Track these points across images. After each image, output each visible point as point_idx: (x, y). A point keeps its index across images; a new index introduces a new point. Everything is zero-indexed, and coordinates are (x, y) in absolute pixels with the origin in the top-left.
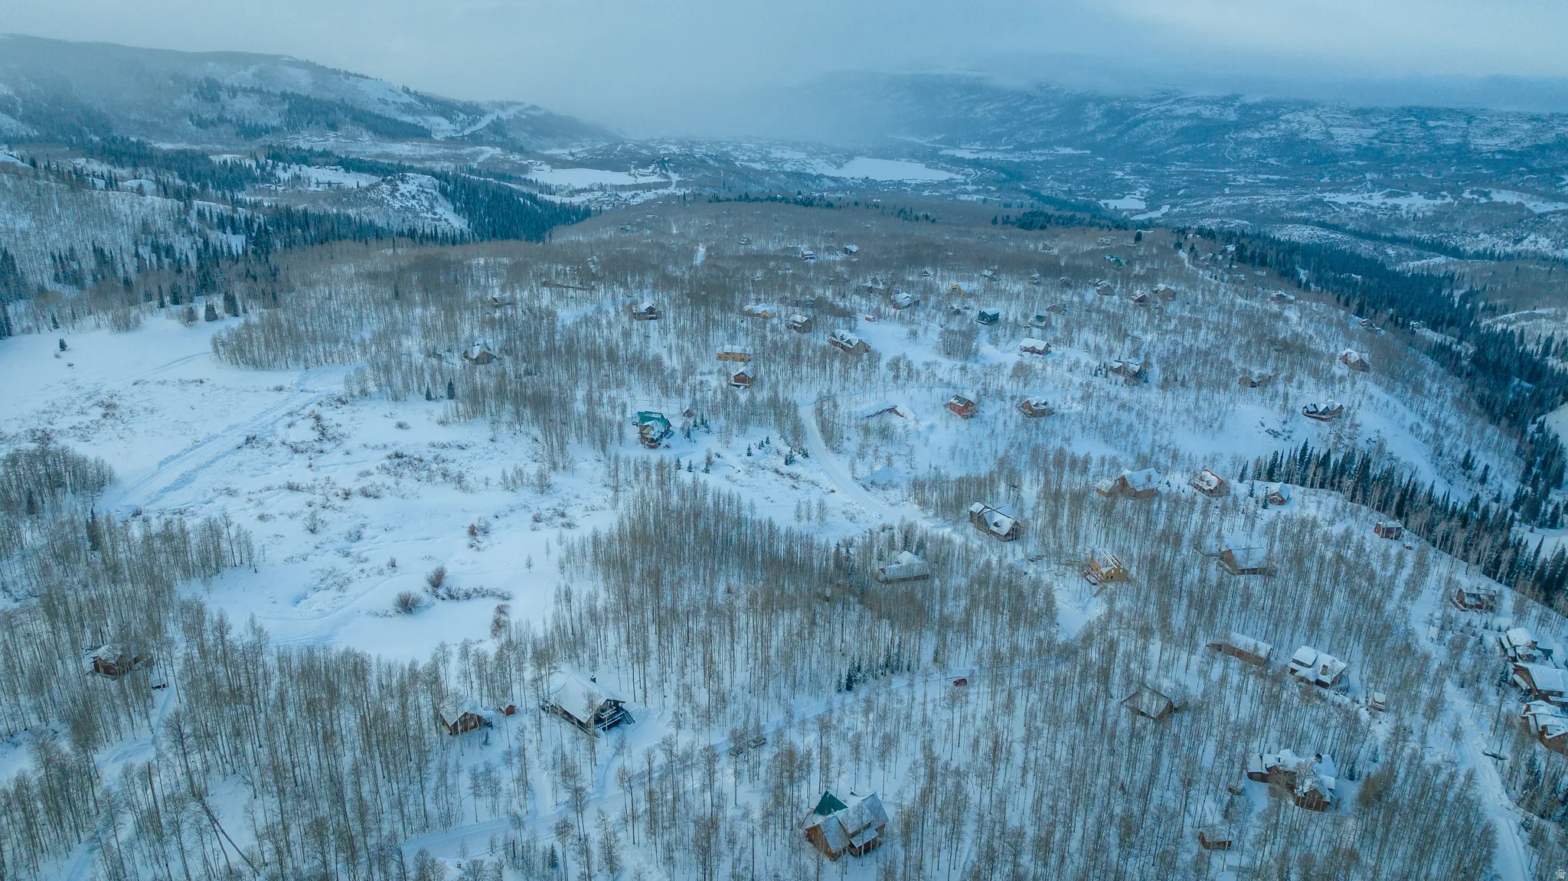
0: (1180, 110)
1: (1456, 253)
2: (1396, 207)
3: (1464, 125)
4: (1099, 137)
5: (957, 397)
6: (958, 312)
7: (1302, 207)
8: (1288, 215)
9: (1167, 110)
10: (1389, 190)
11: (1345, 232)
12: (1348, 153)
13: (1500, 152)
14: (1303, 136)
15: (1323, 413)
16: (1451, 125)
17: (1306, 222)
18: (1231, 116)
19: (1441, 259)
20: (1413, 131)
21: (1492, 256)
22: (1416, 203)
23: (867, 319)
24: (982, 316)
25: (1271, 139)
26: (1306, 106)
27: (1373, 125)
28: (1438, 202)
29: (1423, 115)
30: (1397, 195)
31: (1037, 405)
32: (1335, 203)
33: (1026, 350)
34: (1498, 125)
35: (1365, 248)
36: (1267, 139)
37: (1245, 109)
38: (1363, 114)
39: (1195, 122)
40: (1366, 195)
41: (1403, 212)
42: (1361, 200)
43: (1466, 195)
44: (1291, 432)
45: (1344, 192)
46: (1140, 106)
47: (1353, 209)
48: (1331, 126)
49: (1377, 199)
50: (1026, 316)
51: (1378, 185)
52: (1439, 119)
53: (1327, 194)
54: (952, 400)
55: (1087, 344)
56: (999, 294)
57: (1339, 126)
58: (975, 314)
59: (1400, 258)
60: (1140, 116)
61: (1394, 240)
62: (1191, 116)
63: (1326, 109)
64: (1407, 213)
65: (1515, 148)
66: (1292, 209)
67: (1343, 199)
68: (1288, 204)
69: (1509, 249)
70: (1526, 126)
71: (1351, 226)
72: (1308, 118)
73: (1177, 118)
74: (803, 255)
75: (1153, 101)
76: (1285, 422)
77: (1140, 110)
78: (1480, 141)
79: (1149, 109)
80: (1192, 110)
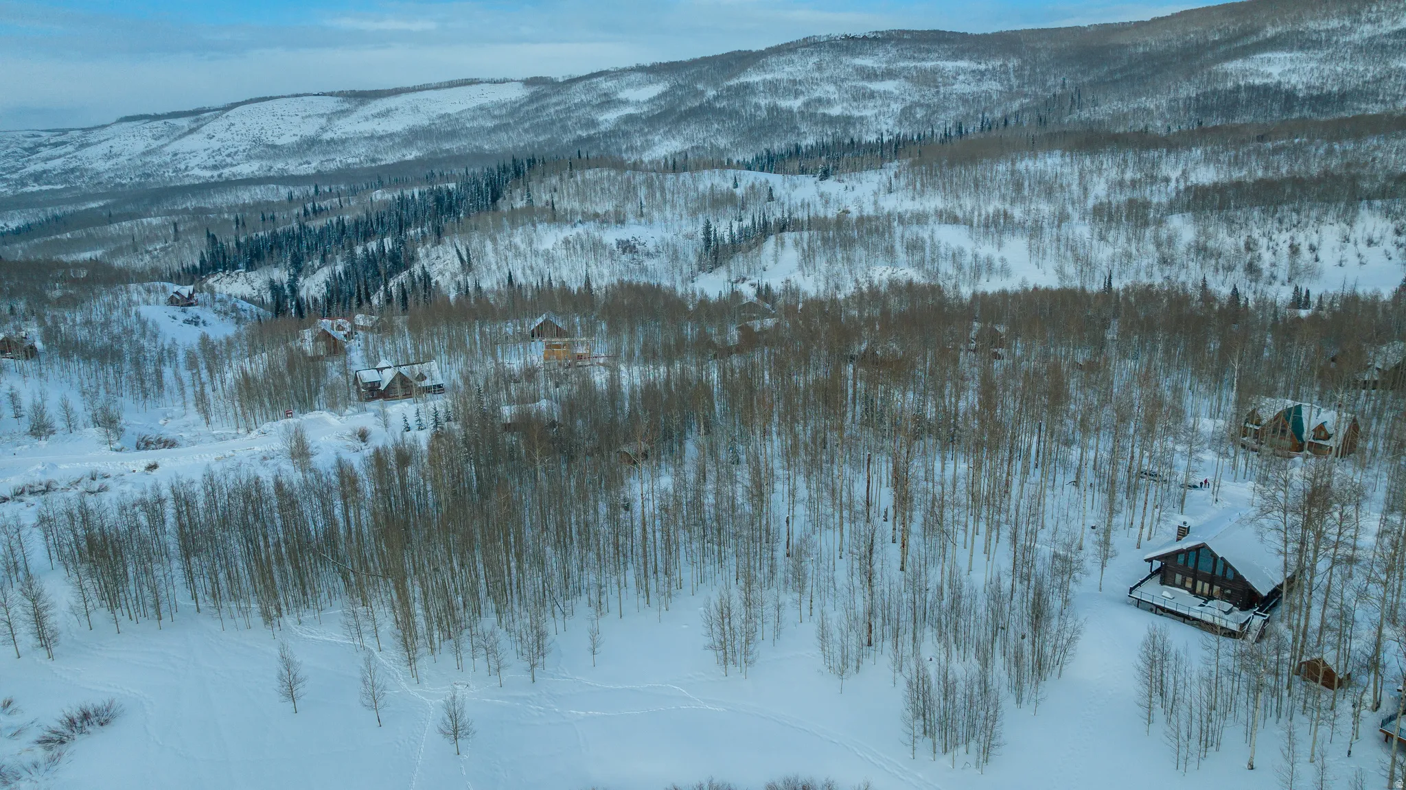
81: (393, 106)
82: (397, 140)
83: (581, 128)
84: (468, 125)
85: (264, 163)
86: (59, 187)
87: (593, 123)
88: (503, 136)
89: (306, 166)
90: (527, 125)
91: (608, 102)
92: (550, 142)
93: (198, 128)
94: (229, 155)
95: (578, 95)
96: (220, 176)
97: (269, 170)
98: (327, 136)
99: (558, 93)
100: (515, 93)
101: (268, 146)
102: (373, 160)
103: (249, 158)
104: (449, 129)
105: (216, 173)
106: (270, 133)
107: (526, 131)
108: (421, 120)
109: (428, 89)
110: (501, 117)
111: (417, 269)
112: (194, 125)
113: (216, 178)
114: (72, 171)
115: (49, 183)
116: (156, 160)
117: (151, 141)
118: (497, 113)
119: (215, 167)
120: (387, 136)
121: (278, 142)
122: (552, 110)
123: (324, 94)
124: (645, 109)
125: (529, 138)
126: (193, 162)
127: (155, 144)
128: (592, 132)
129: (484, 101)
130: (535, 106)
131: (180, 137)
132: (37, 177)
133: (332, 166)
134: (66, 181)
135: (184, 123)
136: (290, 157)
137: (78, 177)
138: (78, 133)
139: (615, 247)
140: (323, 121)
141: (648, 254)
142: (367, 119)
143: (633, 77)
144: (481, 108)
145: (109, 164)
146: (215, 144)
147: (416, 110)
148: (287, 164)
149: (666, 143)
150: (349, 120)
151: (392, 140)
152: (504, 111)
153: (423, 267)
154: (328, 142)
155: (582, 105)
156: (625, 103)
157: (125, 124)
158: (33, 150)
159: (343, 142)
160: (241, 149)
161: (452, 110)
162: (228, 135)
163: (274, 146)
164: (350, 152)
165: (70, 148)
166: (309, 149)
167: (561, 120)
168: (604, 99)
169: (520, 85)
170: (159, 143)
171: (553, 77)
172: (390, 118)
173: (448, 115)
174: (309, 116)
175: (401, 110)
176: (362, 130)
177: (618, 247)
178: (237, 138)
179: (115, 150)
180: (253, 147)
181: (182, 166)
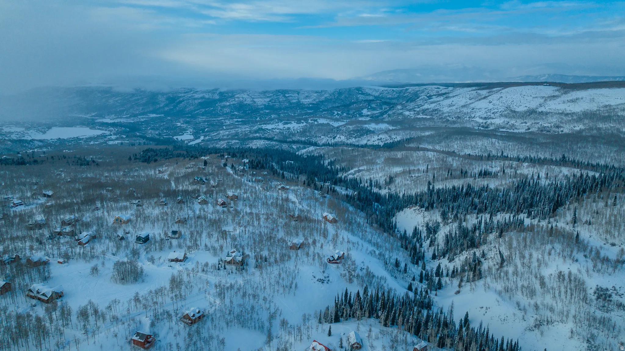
0: (196, 96)
1: (315, 144)
2: (289, 128)
3: (297, 95)
4: (166, 109)
5: (138, 334)
6: (122, 239)
7: (256, 132)
8: (251, 136)
9: (192, 96)
10: (283, 122)
11: (276, 141)
12: (262, 108)
13: (310, 104)
14: (246, 103)
15: (337, 259)
16: (293, 95)
17: (260, 138)
18: (217, 97)
19: (312, 148)
20: (282, 98)
21: (329, 145)
22: (294, 126)
23: (59, 262)
24: (139, 239)
25: (233, 104)
26: (243, 91)
27: (268, 97)
28: (301, 125)
29: (284, 92)
30: (287, 123)
31: (194, 316)
32: (267, 129)
33: (172, 260)
34: (307, 94)
35: (285, 146)
36: (232, 105)
37: (221, 94)
38: (264, 93)
39: (203, 100)
40: (277, 124)
41: (292, 130)
42: (276, 127)
43: (310, 121)
44: (328, 277)
45: (269, 124)
46: (180, 95)
47: (274, 130)
48: (254, 98)
49: (281, 126)
50: (166, 234)
51: (280, 120)
52: (289, 94)
53: (262, 125)
54: (135, 338)
55: (206, 246)
56: (146, 219)
57: (256, 98)
58: (134, 238)
59: (298, 149)
60: (181, 99)
61: (294, 142)
62: (202, 98)
63: (251, 92)
64: (294, 130)
65: (314, 102)
66: (252, 133)
67: (269, 127)
68: (250, 131)
69: (333, 141)
70: (315, 95)
71: (276, 138)
72: (245, 96)
73: (195, 99)
74: (14, 204)
75: (185, 93)
76: (324, 272)
77: (181, 97)
78: (303, 101)
79: (184, 96)
80: (201, 95)
81: (580, 97)
82: (575, 117)
84: (619, 114)
86: (429, 117)
89: (524, 124)
93: (488, 96)
94: (493, 113)
96: (486, 123)
97: (507, 124)
98: (540, 110)
101: (512, 111)
102: (558, 128)
103: (501, 115)
105: (485, 121)
106: (515, 104)
108: (593, 107)
111: (480, 251)
113: (484, 124)
114: (436, 110)
115: (426, 115)
116: (465, 110)
117: (468, 100)
119: (485, 118)
120: (570, 114)
121: (517, 110)
126: (478, 114)
127: (468, 102)
131: (480, 100)
132: (424, 112)
134: (431, 115)
135: (484, 93)
136: (519, 118)
137: (436, 114)
139: (592, 292)
140: (542, 101)
141: (619, 306)
142: (564, 102)
145: (449, 109)
146: (491, 106)
147: (592, 100)
148: (516, 122)
150: (555, 102)
151: (572, 116)
153: (484, 250)
154: (539, 113)
158: (430, 97)
159: (547, 114)
160: (500, 110)
161: (613, 102)
162: (498, 102)
163: (515, 112)
164: (548, 120)
165: (442, 98)
166: (529, 115)
170: (471, 101)
172: (576, 104)
173: (610, 106)
174: (537, 97)
175: (584, 99)
176: (559, 108)
177: (595, 293)
178: (501, 104)
179: (454, 103)
180: (505, 111)
181: (473, 116)
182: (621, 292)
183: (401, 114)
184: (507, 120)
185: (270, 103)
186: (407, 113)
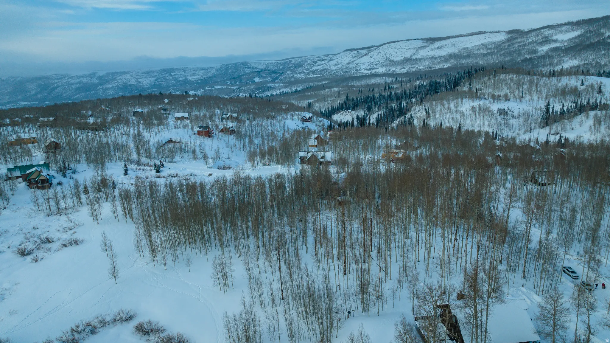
0: (72, 81)
3: (183, 73)
4: (39, 96)
9: (67, 82)
12: (148, 87)
13: (199, 80)
14: (130, 83)
16: (179, 73)
18: (96, 81)
20: (168, 77)
25: (117, 86)
26: (124, 73)
27: (153, 77)
29: (169, 71)
34: (193, 72)
36: (115, 86)
37: (100, 78)
38: (148, 73)
39: (81, 85)
46: (53, 82)
48: (138, 79)
52: (174, 72)
57: (141, 78)
60: (55, 85)
62: (80, 82)
63: (134, 73)
65: (202, 78)
70: (202, 72)
72: (128, 77)
73: (72, 84)
75: (58, 79)
77: (54, 83)
78: (191, 78)
79: (58, 82)
80: (78, 80)
81: (444, 44)
82: (443, 59)
83: (528, 54)
84: (475, 53)
85: (387, 68)
86: (319, 76)
87: (535, 52)
88: (490, 57)
89: (403, 69)
90: (502, 52)
91: (547, 40)
92: (511, 61)
93: (368, 53)
94: (376, 65)
95: (532, 38)
96: (371, 73)
97: (389, 71)
98: (414, 57)
99: (522, 37)
100: (501, 37)
101: (391, 61)
102: (430, 68)
103: (383, 66)
104: (467, 54)
105: (369, 72)
106: (393, 56)
107: (501, 55)
108: (455, 50)
109: (460, 36)
110: (491, 49)
111: (408, 116)
112: (367, 53)
113: (369, 74)
114: (324, 70)
115: (316, 74)
116: (351, 66)
118: (490, 47)
119: (370, 69)
120: (439, 57)
121: (395, 60)
122: (516, 46)
123: (418, 39)
124: (566, 44)
125: (501, 59)
126: (362, 68)
127: (352, 60)
128: (533, 56)
129: (485, 42)
130: (509, 43)
131: (361, 57)
132: (313, 72)
133: (413, 70)
134: (321, 74)
135: (364, 52)
136: (398, 66)
137: (325, 72)
138: (332, 56)
139: (496, 112)
140: (415, 51)
141: (513, 117)
142: (432, 50)
143: (564, 28)
144: (483, 45)
145: (336, 68)
146: (372, 60)
147: (454, 46)
148: (396, 69)
149: (571, 61)
150: (425, 50)
151: (440, 59)
152: (493, 46)
153: (411, 114)
154: (414, 60)
155: (533, 42)
156: (556, 41)
157: (346, 52)
158: (316, 62)
159: (420, 59)
160: (381, 62)
161: (469, 45)
162: (378, 57)
163: (393, 61)
164: (422, 64)
165: (326, 61)
166: (406, 63)
167: (519, 50)
168: (544, 39)
169: (504, 33)
170: (354, 59)
171: (522, 29)
172: (442, 49)
173: (467, 48)
174: (409, 49)
175: (447, 46)
176: (429, 55)
177: (498, 112)
178: (381, 58)
179: (339, 62)
180: (385, 61)
181: (359, 69)
182: (512, 110)
183: (293, 77)
184: (388, 68)
185: (156, 82)
186: (298, 76)
